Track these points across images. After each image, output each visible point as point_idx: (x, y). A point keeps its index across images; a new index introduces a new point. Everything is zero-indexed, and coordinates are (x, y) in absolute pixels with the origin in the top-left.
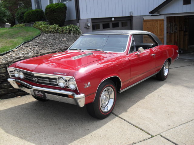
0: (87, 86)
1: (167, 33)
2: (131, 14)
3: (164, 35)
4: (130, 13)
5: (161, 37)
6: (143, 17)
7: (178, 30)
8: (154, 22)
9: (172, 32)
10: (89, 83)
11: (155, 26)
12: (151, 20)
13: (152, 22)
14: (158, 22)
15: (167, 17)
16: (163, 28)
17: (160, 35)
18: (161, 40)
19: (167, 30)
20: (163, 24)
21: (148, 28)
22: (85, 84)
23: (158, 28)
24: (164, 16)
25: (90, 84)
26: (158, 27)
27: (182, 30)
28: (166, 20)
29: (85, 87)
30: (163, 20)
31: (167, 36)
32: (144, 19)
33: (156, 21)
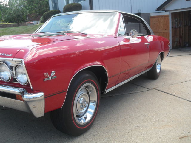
0: (50, 78)
1: (172, 27)
2: (139, 12)
3: (169, 29)
4: (138, 10)
5: (166, 31)
6: (149, 14)
7: (183, 25)
8: (160, 18)
9: (177, 27)
10: (53, 73)
11: (161, 22)
12: (157, 16)
13: (158, 18)
14: (164, 18)
15: (172, 13)
16: (169, 23)
17: (166, 30)
18: (167, 34)
19: (172, 25)
20: (168, 19)
21: (154, 23)
22: (46, 74)
23: (164, 24)
24: (169, 12)
25: (55, 75)
26: (164, 22)
27: (187, 25)
28: (171, 15)
29: (46, 80)
30: (168, 16)
31: (172, 30)
32: (151, 16)
33: (162, 16)
